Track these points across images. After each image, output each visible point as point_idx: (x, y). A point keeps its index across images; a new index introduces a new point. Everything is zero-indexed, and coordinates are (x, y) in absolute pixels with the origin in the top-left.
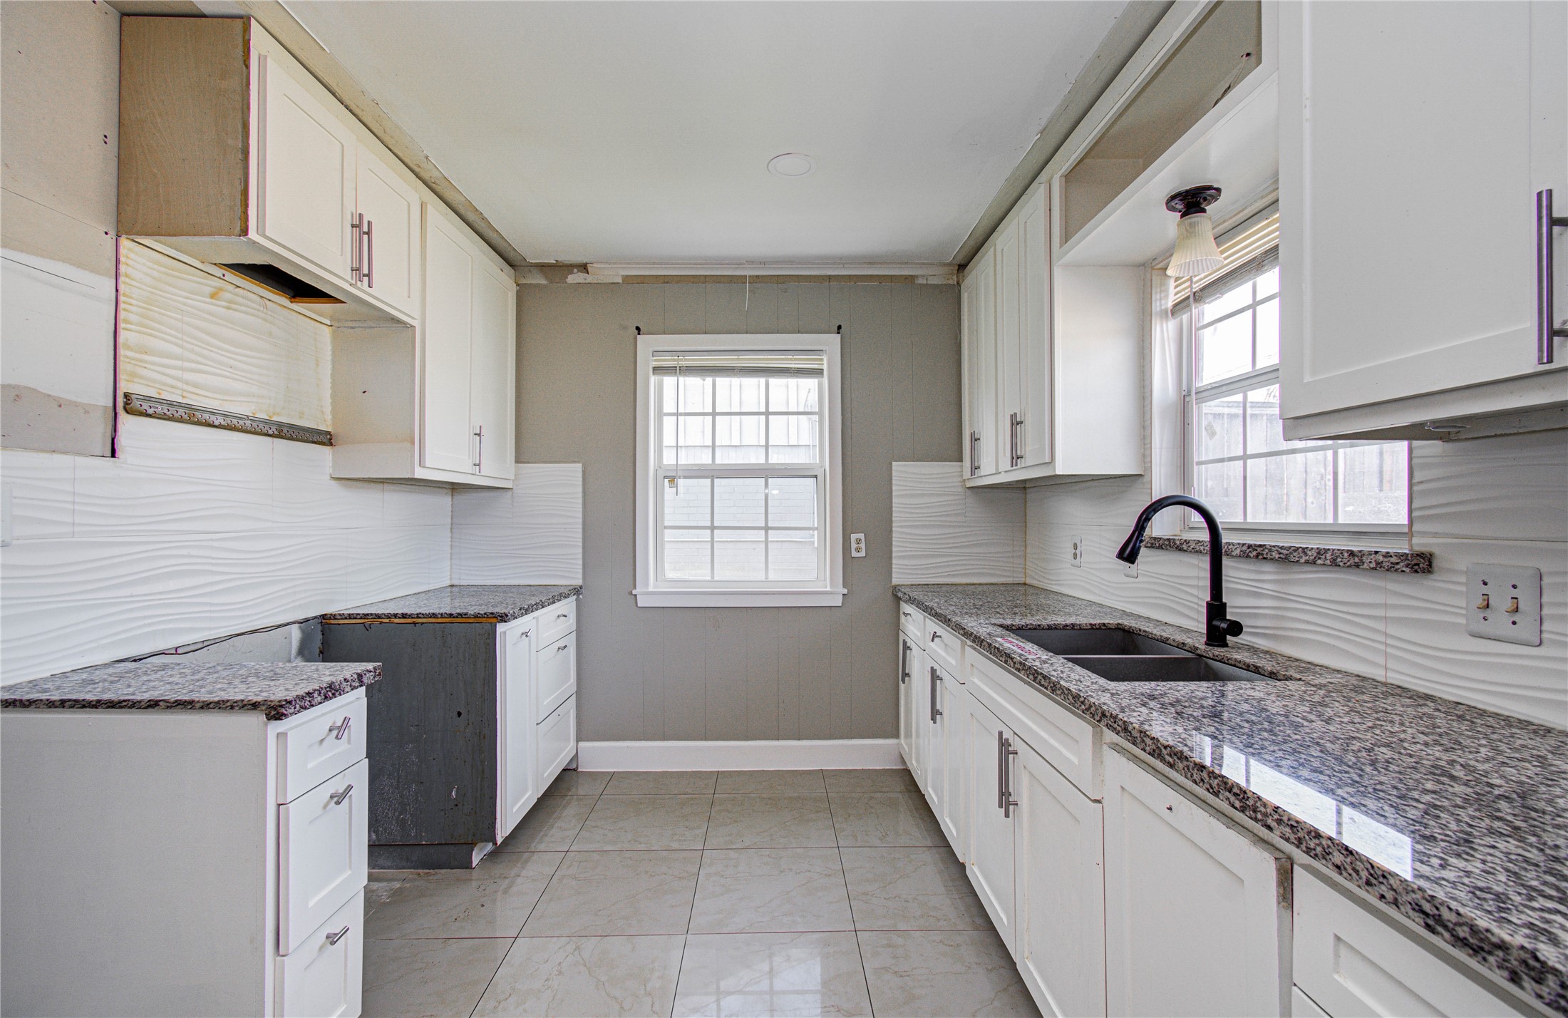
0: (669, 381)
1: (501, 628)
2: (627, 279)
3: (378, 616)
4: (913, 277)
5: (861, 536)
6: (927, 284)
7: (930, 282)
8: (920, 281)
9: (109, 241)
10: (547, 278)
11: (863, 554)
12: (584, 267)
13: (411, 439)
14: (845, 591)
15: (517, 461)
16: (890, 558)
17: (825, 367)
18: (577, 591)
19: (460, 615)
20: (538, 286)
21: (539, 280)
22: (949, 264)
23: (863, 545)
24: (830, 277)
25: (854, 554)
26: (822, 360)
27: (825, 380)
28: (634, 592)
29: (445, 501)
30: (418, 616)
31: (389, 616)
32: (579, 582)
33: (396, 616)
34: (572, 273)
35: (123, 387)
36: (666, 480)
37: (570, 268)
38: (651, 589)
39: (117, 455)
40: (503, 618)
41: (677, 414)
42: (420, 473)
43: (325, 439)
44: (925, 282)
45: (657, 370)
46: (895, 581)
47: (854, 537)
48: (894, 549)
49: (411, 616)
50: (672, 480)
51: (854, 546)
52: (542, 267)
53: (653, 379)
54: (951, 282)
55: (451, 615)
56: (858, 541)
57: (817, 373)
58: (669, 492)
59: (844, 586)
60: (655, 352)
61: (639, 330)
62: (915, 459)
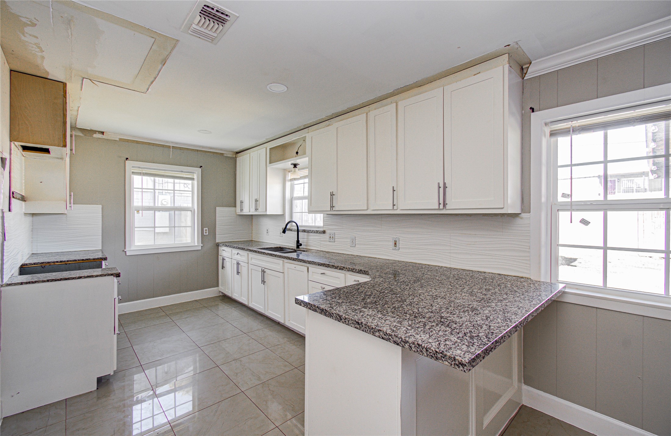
0: (139, 178)
2: (120, 139)
3: (49, 263)
4: (223, 154)
5: (207, 229)
7: (228, 156)
9: (9, 142)
10: (83, 133)
11: (207, 234)
12: (103, 133)
13: (64, 200)
14: (202, 245)
16: (215, 234)
17: (196, 178)
19: (87, 259)
21: (80, 134)
22: (234, 152)
23: (207, 231)
24: (198, 150)
25: (205, 234)
26: (194, 175)
27: (195, 181)
28: (125, 250)
30: (68, 261)
31: (54, 262)
32: (100, 248)
33: (57, 262)
34: (96, 133)
35: (12, 190)
36: (136, 211)
37: (95, 132)
38: (132, 248)
39: (11, 211)
40: (105, 259)
41: (142, 189)
43: (24, 199)
44: (226, 155)
45: (133, 173)
46: (217, 241)
47: (205, 229)
48: (217, 232)
49: (64, 261)
50: (138, 211)
51: (205, 231)
52: (82, 130)
53: (132, 176)
54: (233, 156)
55: (83, 260)
56: (206, 230)
57: (192, 179)
58: (137, 215)
60: (133, 167)
61: (127, 159)
62: (223, 206)
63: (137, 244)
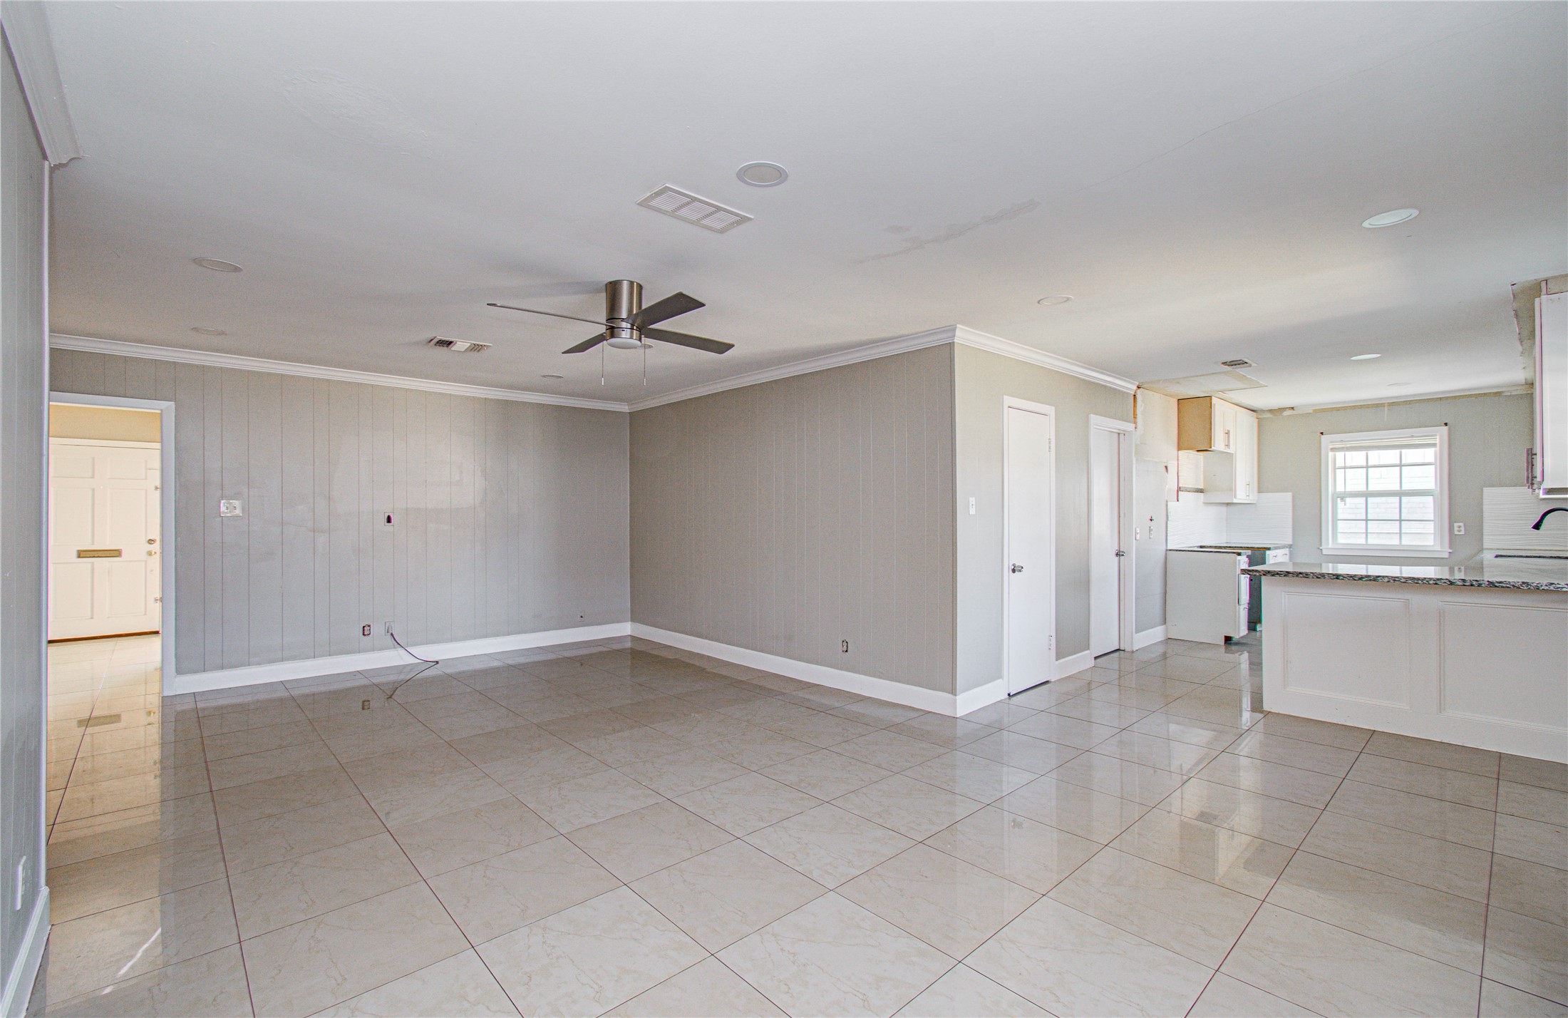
0: (1340, 455)
1: (1268, 552)
2: (1315, 411)
4: (1500, 393)
5: (1461, 524)
6: (1511, 395)
7: (1513, 394)
8: (1506, 394)
9: (1176, 452)
10: (1273, 415)
11: (1462, 533)
13: (1232, 490)
14: (1451, 551)
15: (1259, 492)
16: (1482, 535)
17: (1438, 442)
18: (1290, 546)
20: (1268, 418)
21: (1269, 415)
23: (1462, 529)
24: (1442, 398)
25: (1457, 533)
26: (1434, 439)
27: (1438, 448)
28: (1321, 548)
29: (1224, 509)
32: (1291, 543)
34: (1285, 411)
35: (1180, 485)
36: (1339, 499)
37: (1284, 409)
38: (1330, 546)
39: (1179, 501)
40: (1269, 549)
41: (1345, 468)
42: (1235, 501)
43: (1201, 491)
44: (1509, 394)
45: (1332, 449)
46: (1487, 547)
47: (1456, 525)
48: (1484, 531)
50: (1342, 499)
51: (1456, 529)
52: (1271, 411)
53: (1331, 454)
56: (1459, 527)
57: (1434, 445)
58: (1340, 504)
59: (1450, 548)
60: (1331, 442)
61: (1322, 433)
62: (1493, 486)
63: (1342, 540)
